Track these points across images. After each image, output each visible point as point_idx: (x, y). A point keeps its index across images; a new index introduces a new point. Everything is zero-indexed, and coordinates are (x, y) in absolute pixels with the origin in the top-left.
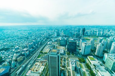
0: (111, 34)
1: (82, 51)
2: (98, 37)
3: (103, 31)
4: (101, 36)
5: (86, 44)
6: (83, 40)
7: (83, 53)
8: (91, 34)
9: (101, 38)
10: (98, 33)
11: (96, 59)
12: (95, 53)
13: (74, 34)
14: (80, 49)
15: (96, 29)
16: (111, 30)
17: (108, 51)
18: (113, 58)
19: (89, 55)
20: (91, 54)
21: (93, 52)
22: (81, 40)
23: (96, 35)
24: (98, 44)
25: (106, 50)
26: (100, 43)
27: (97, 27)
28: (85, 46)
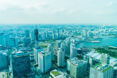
0: (66, 35)
1: (40, 68)
2: (54, 40)
3: (58, 31)
4: (58, 39)
5: (43, 53)
6: (38, 49)
7: (42, 71)
8: (46, 37)
9: (59, 41)
10: (53, 35)
11: (61, 72)
12: (57, 64)
13: (19, 41)
14: (37, 65)
15: (49, 29)
16: (65, 30)
17: (69, 56)
18: (75, 63)
19: (51, 70)
20: (53, 67)
21: (54, 63)
22: (35, 50)
23: (52, 38)
24: (58, 50)
25: (66, 55)
26: (60, 49)
27: (50, 27)
28: (44, 58)
